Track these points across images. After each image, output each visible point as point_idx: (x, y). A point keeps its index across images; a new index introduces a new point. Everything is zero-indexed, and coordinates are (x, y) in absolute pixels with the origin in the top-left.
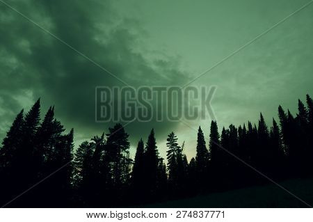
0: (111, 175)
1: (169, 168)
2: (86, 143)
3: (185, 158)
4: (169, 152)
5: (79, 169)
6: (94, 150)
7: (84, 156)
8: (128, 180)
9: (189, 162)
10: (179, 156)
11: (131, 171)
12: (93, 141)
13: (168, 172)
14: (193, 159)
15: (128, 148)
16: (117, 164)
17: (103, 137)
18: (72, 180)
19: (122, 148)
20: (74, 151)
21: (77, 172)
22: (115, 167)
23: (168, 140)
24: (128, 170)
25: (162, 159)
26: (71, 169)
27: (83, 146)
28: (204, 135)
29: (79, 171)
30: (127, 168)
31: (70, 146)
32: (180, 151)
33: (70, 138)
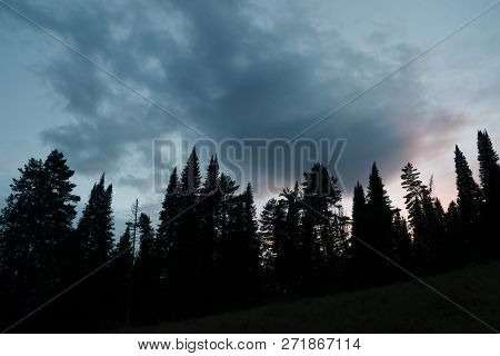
0: (318, 246)
1: (413, 223)
2: (273, 201)
3: (438, 203)
4: (408, 197)
5: (270, 243)
6: (287, 211)
7: (274, 222)
8: (348, 250)
9: (446, 211)
10: (427, 201)
11: (350, 236)
12: (283, 197)
13: (410, 231)
14: (452, 204)
15: (338, 199)
16: (325, 228)
17: (296, 188)
18: (262, 260)
19: (329, 201)
20: (258, 216)
21: (266, 246)
22: (323, 233)
23: (403, 177)
24: (344, 234)
25: (397, 210)
26: (259, 243)
27: (269, 207)
28: (467, 160)
29: (269, 246)
30: (342, 231)
31: (250, 210)
32: (426, 193)
33: (248, 197)
